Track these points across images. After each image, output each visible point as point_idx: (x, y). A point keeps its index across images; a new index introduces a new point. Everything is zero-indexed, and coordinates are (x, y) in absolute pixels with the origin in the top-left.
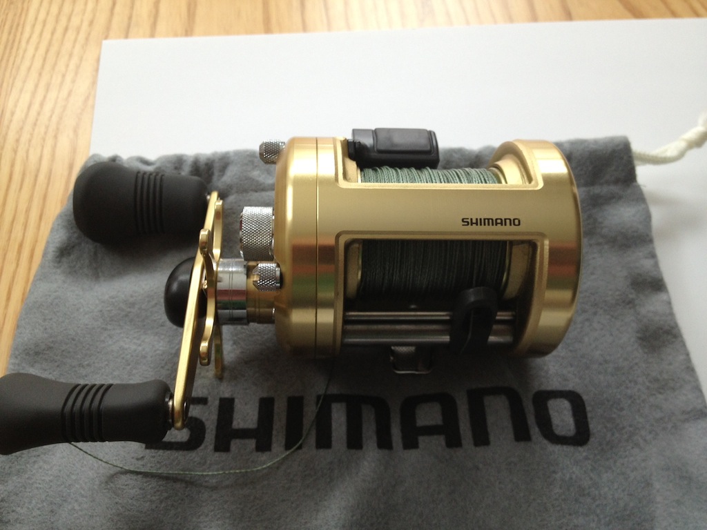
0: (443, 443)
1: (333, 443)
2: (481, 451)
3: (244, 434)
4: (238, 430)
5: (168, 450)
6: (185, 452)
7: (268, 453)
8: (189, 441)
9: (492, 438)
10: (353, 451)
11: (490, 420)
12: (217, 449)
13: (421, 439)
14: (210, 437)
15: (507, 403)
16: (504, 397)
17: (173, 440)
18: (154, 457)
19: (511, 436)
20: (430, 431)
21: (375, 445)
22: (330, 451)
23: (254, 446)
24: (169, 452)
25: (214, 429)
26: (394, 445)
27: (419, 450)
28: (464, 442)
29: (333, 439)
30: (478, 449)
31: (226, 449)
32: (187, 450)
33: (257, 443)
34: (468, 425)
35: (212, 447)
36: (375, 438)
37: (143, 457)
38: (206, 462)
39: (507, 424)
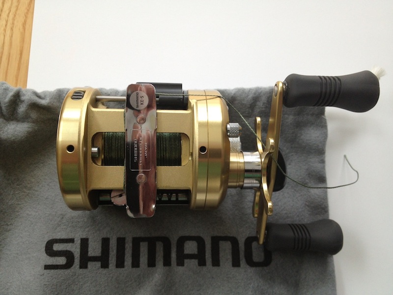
0: (197, 264)
1: (140, 265)
2: (216, 268)
3: (94, 259)
4: (91, 257)
5: (56, 269)
6: (65, 270)
7: (107, 269)
8: (67, 264)
9: (221, 264)
10: (150, 268)
11: (221, 254)
12: (81, 267)
13: (186, 261)
14: (77, 261)
15: (231, 246)
16: (229, 242)
17: (58, 264)
18: (49, 274)
19: (231, 263)
20: (191, 257)
21: (162, 264)
22: (139, 269)
23: (100, 265)
24: (56, 270)
25: (79, 257)
26: (172, 263)
27: (184, 267)
28: (207, 264)
29: (140, 262)
30: (214, 268)
31: (86, 267)
32: (66, 269)
33: (101, 263)
34: (210, 256)
35: (78, 266)
36: (162, 260)
37: (43, 274)
38: (75, 275)
39: (230, 257)
